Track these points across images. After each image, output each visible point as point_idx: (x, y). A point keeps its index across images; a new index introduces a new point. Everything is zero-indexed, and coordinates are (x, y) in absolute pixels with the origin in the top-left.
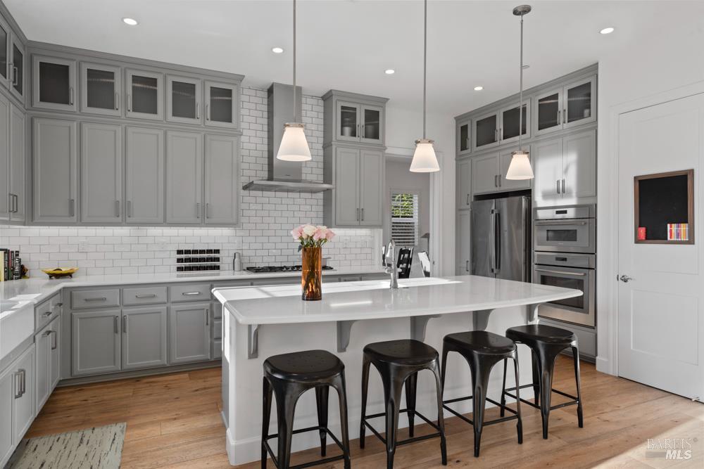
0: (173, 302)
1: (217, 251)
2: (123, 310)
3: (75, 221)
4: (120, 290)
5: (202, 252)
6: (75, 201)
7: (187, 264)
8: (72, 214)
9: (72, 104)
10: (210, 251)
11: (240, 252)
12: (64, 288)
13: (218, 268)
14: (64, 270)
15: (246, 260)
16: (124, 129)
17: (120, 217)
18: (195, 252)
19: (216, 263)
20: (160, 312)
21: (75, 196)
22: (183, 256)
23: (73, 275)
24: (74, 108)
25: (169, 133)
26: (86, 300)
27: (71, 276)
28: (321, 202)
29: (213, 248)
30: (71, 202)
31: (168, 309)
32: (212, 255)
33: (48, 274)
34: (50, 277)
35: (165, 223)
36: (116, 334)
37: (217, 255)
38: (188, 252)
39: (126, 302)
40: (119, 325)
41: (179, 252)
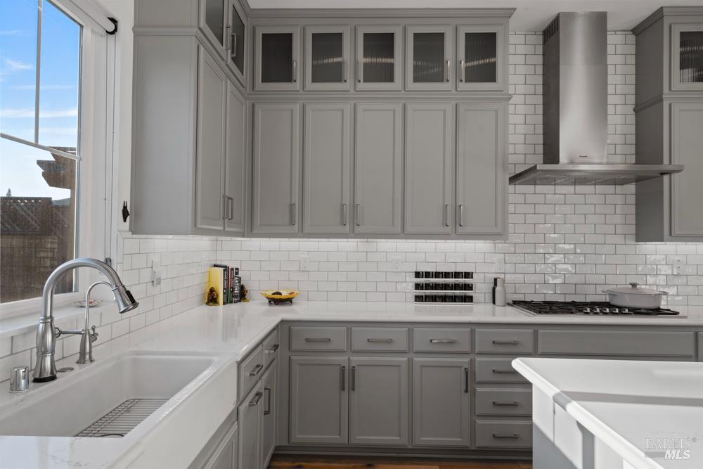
0: (417, 353)
1: (468, 275)
2: (352, 358)
3: (297, 231)
4: (347, 329)
5: (447, 275)
6: (297, 205)
7: (429, 292)
8: (292, 223)
9: (295, 81)
10: (457, 275)
11: (502, 276)
12: (283, 322)
13: (469, 299)
14: (285, 294)
15: (510, 289)
16: (353, 107)
17: (348, 226)
18: (437, 275)
19: (468, 293)
20: (399, 366)
21: (296, 200)
22: (422, 280)
23: (293, 301)
24: (297, 86)
25: (410, 107)
26: (307, 340)
27: (291, 302)
28: (632, 199)
29: (464, 270)
30: (292, 206)
31: (410, 361)
32: (461, 281)
33: (268, 298)
34: (270, 302)
35: (404, 234)
36: (342, 392)
37: (468, 281)
38: (427, 275)
39: (356, 347)
40: (348, 379)
41: (418, 275)
